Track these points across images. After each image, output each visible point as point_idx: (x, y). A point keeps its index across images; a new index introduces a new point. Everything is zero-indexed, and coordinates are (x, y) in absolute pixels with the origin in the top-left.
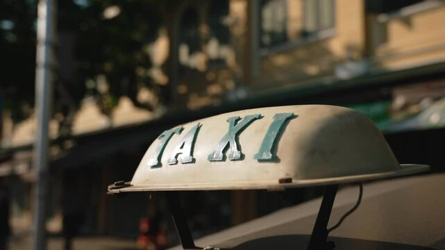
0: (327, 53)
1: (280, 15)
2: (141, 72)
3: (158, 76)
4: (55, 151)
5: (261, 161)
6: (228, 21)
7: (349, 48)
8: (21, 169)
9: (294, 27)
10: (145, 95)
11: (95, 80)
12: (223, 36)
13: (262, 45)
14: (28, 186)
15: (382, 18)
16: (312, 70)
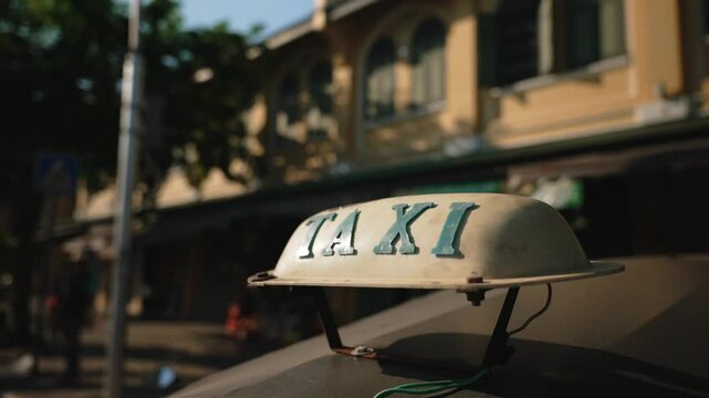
0: (436, 127)
1: (387, 85)
2: (234, 141)
3: (254, 146)
4: (138, 226)
5: (439, 256)
6: (331, 89)
7: (461, 123)
8: (98, 244)
9: (402, 99)
10: (238, 167)
11: (184, 149)
12: (326, 105)
13: (367, 117)
14: (107, 264)
15: (495, 93)
16: (420, 145)
